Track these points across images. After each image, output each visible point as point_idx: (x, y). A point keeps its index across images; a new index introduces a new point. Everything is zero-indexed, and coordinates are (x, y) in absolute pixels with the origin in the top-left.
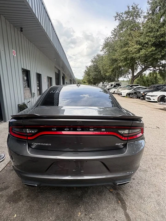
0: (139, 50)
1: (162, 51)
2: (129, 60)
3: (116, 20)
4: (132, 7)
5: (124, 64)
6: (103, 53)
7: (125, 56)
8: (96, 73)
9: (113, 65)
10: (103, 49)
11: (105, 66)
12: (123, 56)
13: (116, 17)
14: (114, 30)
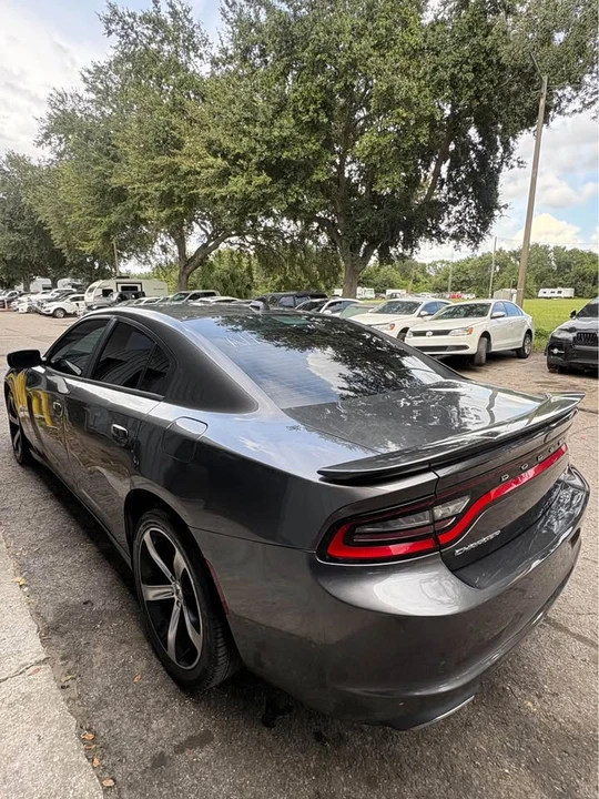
0: (224, 176)
1: (289, 191)
2: (180, 201)
3: (110, 33)
4: (171, 6)
5: (162, 215)
6: (53, 156)
7: (164, 186)
8: (16, 237)
9: (105, 211)
10: (47, 136)
11: (70, 213)
12: (157, 185)
13: (109, 21)
14: (92, 69)
